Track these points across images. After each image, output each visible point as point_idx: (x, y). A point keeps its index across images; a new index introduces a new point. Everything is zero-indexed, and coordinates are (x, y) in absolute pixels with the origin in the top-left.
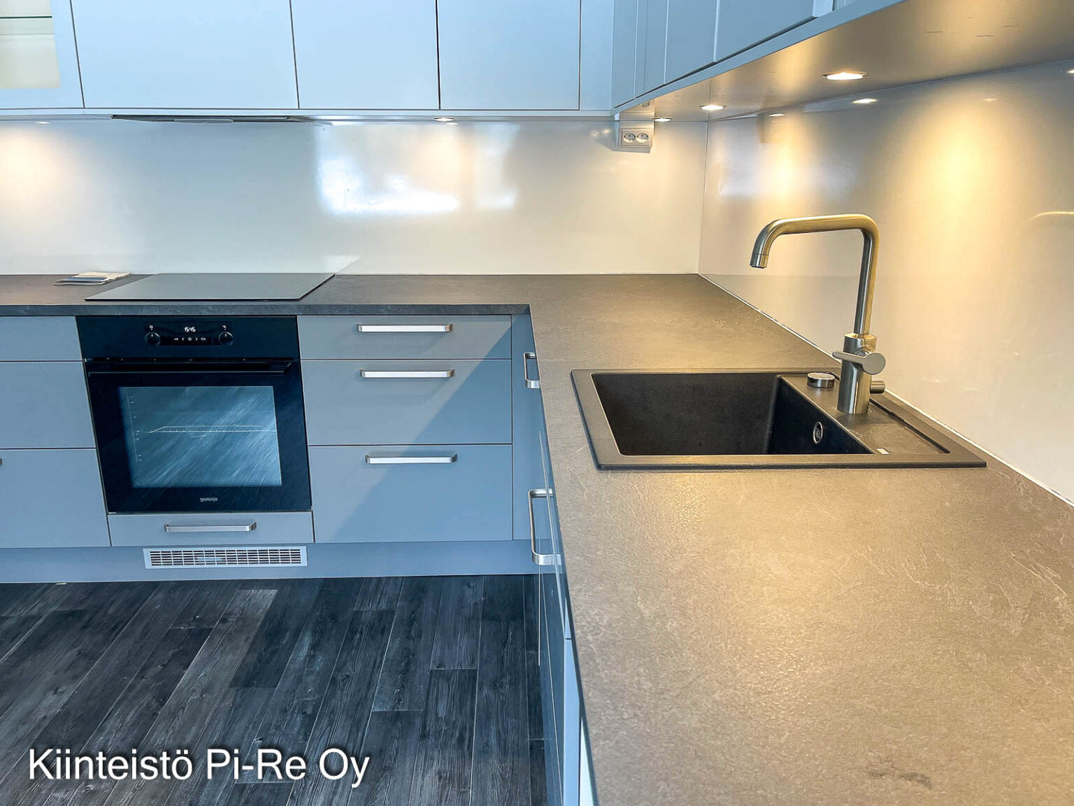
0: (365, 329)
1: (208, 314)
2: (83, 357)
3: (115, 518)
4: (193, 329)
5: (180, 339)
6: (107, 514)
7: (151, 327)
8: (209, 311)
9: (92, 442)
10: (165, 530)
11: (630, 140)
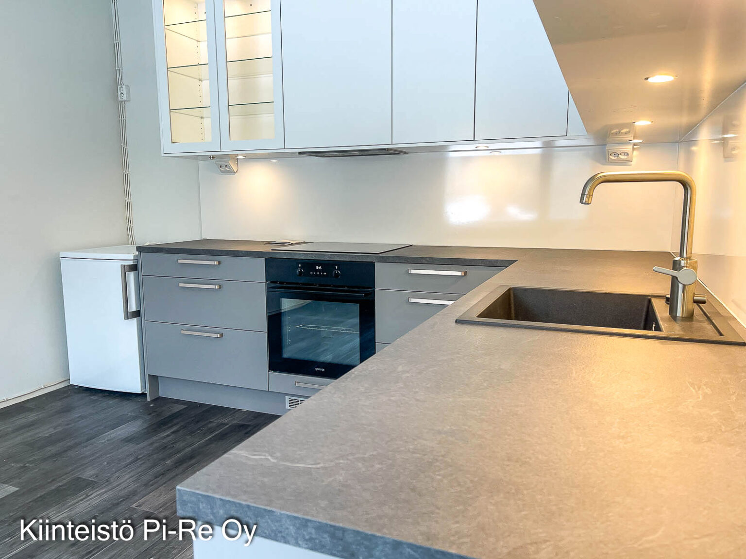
0: (413, 271)
1: (328, 259)
2: (266, 281)
3: (272, 373)
4: (320, 268)
5: (313, 273)
6: (269, 371)
7: (300, 265)
8: (329, 257)
9: (265, 329)
10: (295, 385)
11: (615, 157)
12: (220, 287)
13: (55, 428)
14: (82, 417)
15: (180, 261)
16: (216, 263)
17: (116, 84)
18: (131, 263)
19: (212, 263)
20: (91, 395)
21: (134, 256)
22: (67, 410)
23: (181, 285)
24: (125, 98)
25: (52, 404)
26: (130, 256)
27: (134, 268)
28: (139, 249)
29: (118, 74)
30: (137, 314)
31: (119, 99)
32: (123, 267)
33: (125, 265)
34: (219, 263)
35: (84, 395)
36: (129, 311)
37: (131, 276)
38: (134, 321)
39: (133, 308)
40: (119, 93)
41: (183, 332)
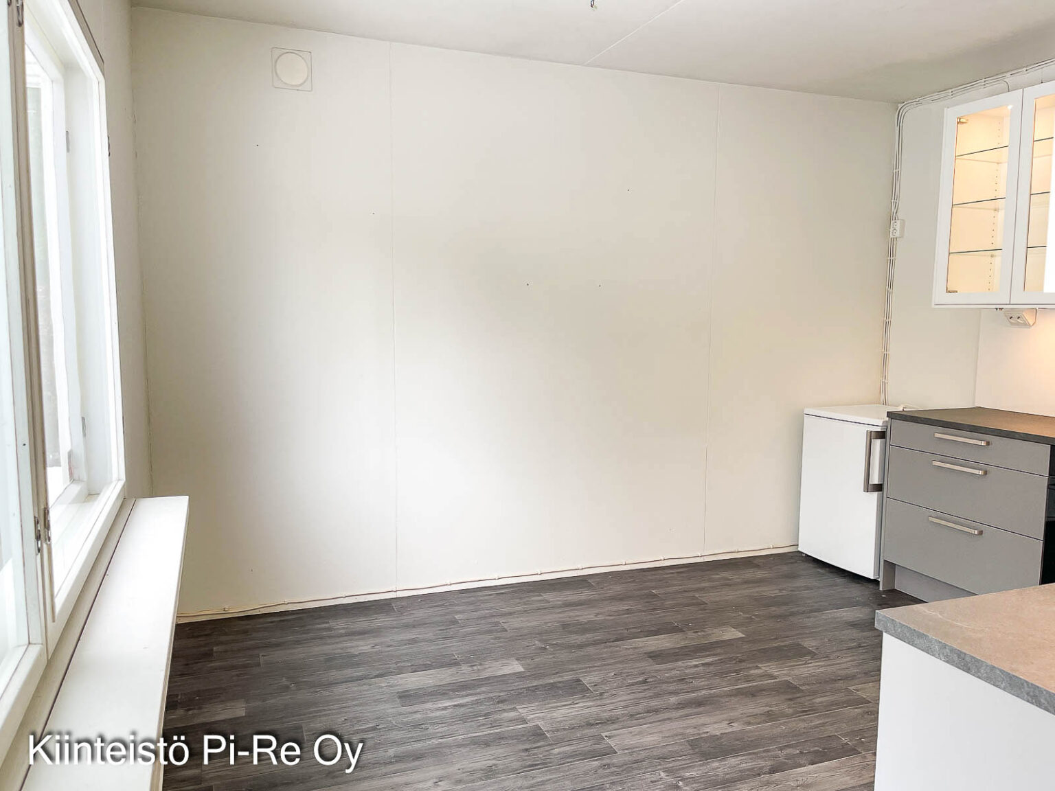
2: (1049, 475)
9: (1041, 536)
12: (986, 473)
13: (780, 591)
14: (808, 588)
15: (937, 435)
16: (983, 443)
17: (891, 217)
18: (879, 429)
19: (979, 443)
20: (819, 567)
21: (884, 422)
22: (792, 576)
23: (935, 463)
24: (897, 234)
25: (779, 567)
26: (878, 421)
27: (882, 435)
28: (890, 414)
29: (893, 208)
30: (879, 488)
31: (891, 236)
32: (869, 434)
33: (871, 432)
34: (988, 443)
35: (811, 565)
36: (870, 483)
37: (877, 443)
38: (875, 495)
39: (875, 480)
40: (892, 229)
41: (931, 519)
